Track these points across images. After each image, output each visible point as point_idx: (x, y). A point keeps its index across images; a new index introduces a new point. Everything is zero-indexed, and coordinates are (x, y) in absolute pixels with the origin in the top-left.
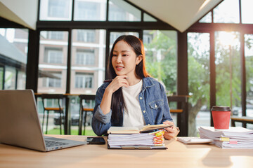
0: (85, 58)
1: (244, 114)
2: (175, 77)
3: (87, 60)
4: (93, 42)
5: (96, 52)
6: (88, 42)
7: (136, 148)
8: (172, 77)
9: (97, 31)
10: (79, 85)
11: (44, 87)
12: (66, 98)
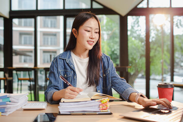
0: (49, 40)
1: (172, 80)
2: (118, 52)
3: (51, 41)
4: (55, 27)
5: (57, 35)
6: (51, 27)
7: (84, 114)
8: (115, 52)
9: (58, 17)
10: (46, 61)
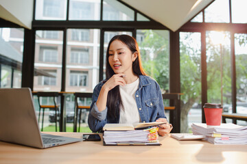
0: (79, 57)
1: (234, 111)
2: (167, 75)
3: (81, 59)
4: (87, 41)
5: (90, 50)
6: (82, 41)
7: (131, 144)
8: (164, 75)
9: (91, 30)
10: (74, 84)
11: (39, 85)
12: (62, 96)
